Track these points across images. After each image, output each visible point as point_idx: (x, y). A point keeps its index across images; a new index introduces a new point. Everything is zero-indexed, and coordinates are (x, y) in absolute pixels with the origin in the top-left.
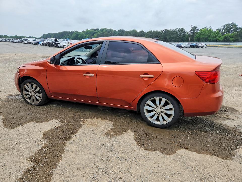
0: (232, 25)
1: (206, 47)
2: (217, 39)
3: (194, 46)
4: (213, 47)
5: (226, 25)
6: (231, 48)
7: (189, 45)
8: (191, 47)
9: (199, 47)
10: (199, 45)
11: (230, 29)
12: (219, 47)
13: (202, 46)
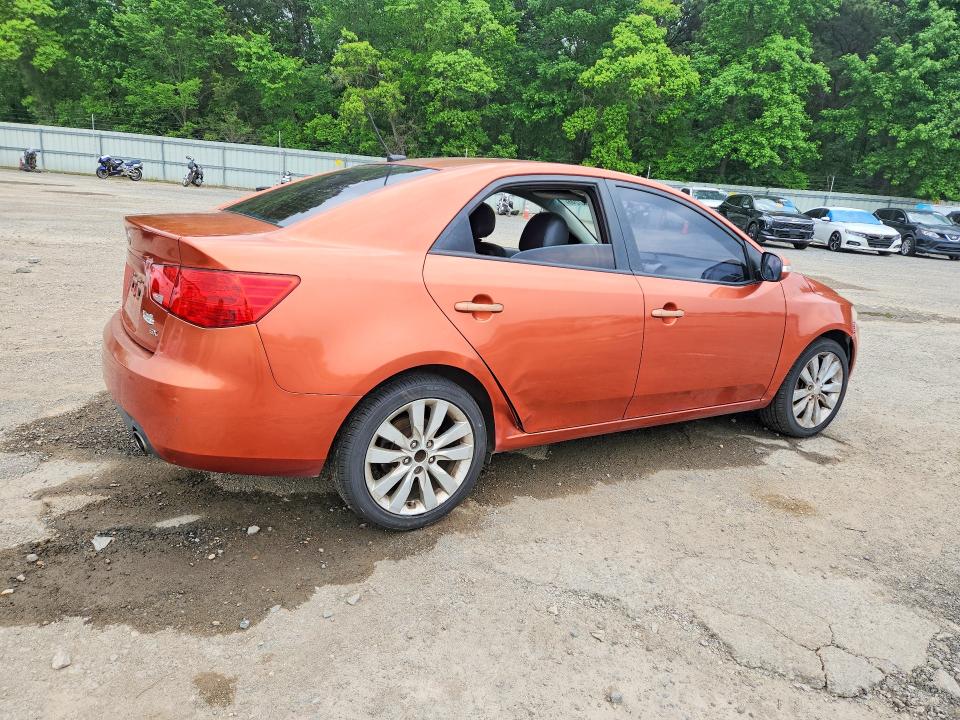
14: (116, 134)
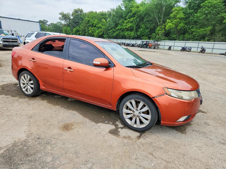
14: (190, 42)
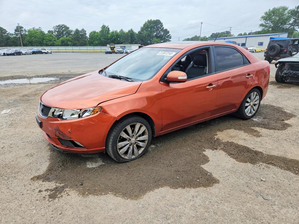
0: (64, 27)
1: (51, 53)
2: (54, 43)
3: (37, 52)
4: (56, 52)
5: (58, 27)
6: (76, 53)
7: (31, 51)
8: (34, 53)
9: (43, 53)
10: (43, 51)
11: (63, 32)
12: (63, 52)
13: (46, 51)
